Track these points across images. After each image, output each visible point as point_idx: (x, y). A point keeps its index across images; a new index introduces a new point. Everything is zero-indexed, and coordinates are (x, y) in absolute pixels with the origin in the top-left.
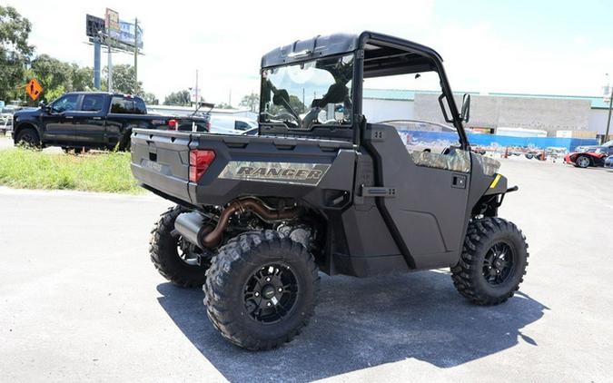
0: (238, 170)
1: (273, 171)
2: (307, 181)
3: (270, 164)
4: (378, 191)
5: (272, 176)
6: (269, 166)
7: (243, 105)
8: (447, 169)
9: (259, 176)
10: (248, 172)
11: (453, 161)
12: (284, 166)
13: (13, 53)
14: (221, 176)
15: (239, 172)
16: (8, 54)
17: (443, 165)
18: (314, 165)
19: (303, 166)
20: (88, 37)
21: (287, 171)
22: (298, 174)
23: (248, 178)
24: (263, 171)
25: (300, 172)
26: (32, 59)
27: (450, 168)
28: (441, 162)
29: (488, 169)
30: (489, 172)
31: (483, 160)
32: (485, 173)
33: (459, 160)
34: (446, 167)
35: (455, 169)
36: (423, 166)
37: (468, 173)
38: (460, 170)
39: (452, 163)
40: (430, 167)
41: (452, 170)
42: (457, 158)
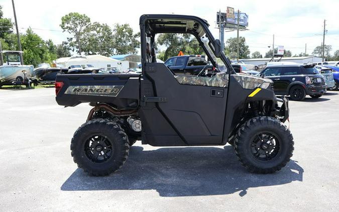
0: (73, 90)
1: (91, 90)
2: (110, 94)
3: (89, 86)
4: (155, 99)
5: (90, 92)
6: (89, 88)
7: (316, 53)
8: (206, 86)
9: (84, 92)
10: (78, 91)
11: (211, 81)
12: (97, 87)
13: (181, 38)
14: (66, 93)
15: (74, 91)
16: (179, 40)
17: (202, 83)
18: (114, 86)
19: (108, 87)
20: (218, 25)
21: (99, 90)
22: (105, 91)
23: (79, 93)
24: (86, 90)
26: (190, 40)
27: (208, 85)
28: (201, 81)
29: (248, 85)
30: (248, 87)
31: (243, 79)
32: (244, 87)
33: (217, 80)
34: (205, 85)
35: (213, 85)
36: (186, 84)
37: (226, 87)
38: (217, 85)
39: (211, 82)
40: (192, 85)
41: (211, 86)
42: (215, 79)
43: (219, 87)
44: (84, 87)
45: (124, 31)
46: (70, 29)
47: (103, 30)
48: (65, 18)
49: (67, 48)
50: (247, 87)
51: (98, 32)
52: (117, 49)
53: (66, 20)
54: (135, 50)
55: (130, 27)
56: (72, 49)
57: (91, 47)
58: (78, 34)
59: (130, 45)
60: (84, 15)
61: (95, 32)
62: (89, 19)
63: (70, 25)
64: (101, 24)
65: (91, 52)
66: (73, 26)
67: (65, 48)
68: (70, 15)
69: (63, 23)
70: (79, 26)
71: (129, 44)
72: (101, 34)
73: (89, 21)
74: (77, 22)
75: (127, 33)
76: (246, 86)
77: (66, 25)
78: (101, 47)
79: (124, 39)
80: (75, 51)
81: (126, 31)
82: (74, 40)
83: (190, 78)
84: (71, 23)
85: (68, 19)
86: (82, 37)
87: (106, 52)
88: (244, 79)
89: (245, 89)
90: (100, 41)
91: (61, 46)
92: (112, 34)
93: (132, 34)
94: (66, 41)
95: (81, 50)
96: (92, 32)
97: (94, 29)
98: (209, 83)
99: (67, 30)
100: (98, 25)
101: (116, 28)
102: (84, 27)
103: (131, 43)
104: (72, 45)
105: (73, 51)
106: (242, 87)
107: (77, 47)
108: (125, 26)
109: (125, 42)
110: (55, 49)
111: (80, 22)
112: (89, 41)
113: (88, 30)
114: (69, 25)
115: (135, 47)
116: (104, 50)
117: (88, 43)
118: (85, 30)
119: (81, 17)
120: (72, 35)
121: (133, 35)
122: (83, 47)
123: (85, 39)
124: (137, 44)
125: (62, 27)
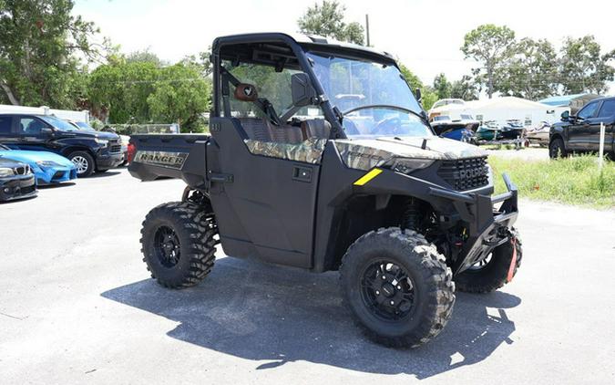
0: (141, 156)
1: (157, 157)
2: (175, 165)
3: (155, 152)
8: (287, 159)
10: (145, 158)
11: (295, 150)
12: (162, 154)
14: (135, 160)
17: (280, 154)
18: (178, 154)
19: (172, 154)
21: (163, 158)
22: (170, 160)
23: (145, 162)
24: (152, 157)
25: (171, 158)
27: (290, 158)
28: (279, 151)
29: (357, 160)
30: (359, 164)
31: (350, 150)
32: (350, 166)
33: (303, 149)
34: (284, 157)
35: (297, 159)
36: (260, 155)
37: (316, 164)
38: (304, 160)
39: (293, 153)
40: (267, 156)
41: (294, 161)
42: (301, 147)
43: (306, 163)
44: (150, 153)
45: (581, 49)
46: (478, 53)
47: (538, 50)
48: (470, 36)
49: (470, 85)
50: (355, 166)
51: (528, 56)
52: (565, 85)
53: (472, 38)
54: (603, 84)
55: (595, 41)
56: (478, 88)
57: (512, 83)
58: (491, 62)
59: (592, 75)
60: (504, 27)
61: (523, 56)
62: (513, 33)
63: (480, 46)
64: (536, 41)
65: (511, 92)
66: (482, 49)
67: (466, 87)
68: (479, 29)
69: (466, 45)
70: (494, 48)
71: (588, 73)
72: (533, 59)
73: (513, 37)
74: (491, 41)
75: (587, 53)
76: (355, 163)
77: (471, 48)
78: (532, 82)
79: (580, 64)
80: (483, 91)
81: (586, 50)
82: (484, 72)
83: (264, 145)
84: (480, 42)
85: (475, 36)
86: (498, 66)
87: (540, 92)
88: (353, 149)
89: (351, 168)
90: (530, 71)
91: (459, 84)
92: (557, 57)
93: (597, 55)
94: (470, 74)
95: (493, 87)
96: (517, 57)
97: (521, 50)
98: (291, 153)
99: (473, 55)
100: (530, 43)
101: (566, 46)
102: (504, 49)
103: (594, 71)
104: (478, 81)
105: (480, 90)
106: (346, 166)
107: (488, 84)
108: (586, 41)
109: (580, 71)
110: (449, 88)
111: (497, 40)
112: (511, 71)
113: (509, 52)
114: (476, 47)
115: (603, 78)
116: (537, 87)
117: (509, 76)
118: (504, 54)
119: (499, 31)
120: (481, 64)
121: (600, 57)
122: (499, 83)
123: (502, 69)
124: (607, 73)
125: (465, 51)
